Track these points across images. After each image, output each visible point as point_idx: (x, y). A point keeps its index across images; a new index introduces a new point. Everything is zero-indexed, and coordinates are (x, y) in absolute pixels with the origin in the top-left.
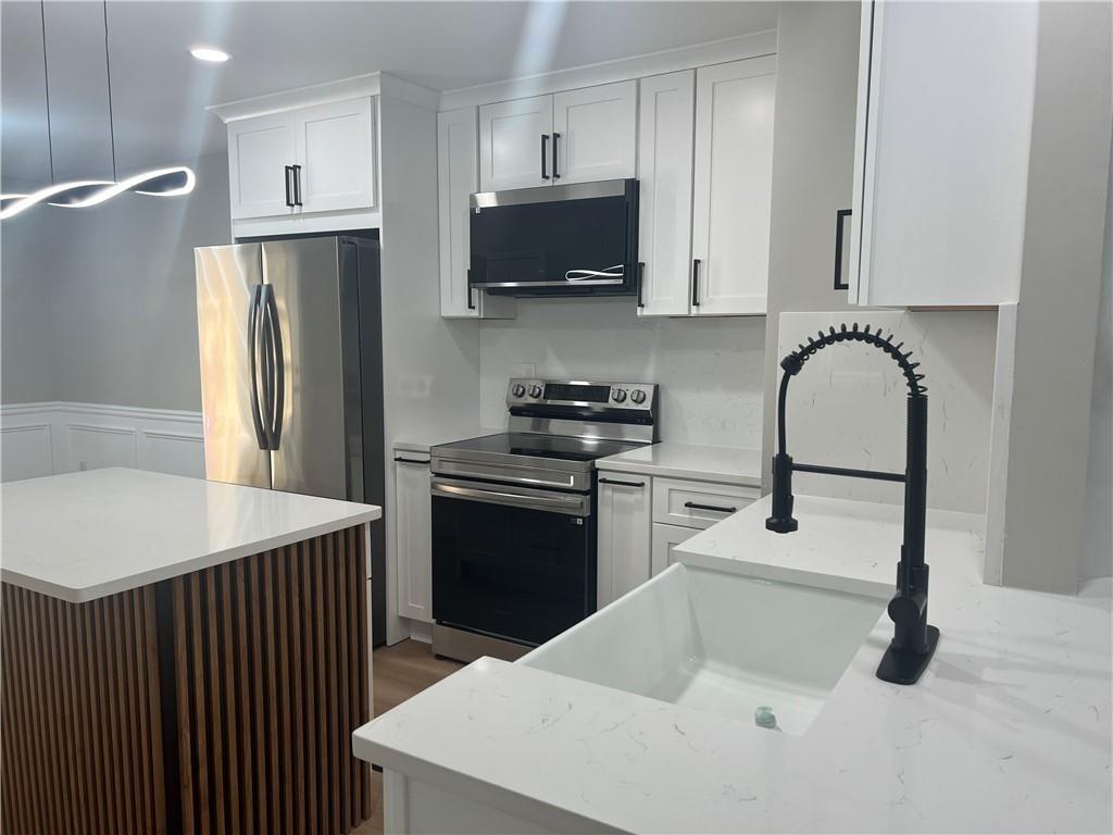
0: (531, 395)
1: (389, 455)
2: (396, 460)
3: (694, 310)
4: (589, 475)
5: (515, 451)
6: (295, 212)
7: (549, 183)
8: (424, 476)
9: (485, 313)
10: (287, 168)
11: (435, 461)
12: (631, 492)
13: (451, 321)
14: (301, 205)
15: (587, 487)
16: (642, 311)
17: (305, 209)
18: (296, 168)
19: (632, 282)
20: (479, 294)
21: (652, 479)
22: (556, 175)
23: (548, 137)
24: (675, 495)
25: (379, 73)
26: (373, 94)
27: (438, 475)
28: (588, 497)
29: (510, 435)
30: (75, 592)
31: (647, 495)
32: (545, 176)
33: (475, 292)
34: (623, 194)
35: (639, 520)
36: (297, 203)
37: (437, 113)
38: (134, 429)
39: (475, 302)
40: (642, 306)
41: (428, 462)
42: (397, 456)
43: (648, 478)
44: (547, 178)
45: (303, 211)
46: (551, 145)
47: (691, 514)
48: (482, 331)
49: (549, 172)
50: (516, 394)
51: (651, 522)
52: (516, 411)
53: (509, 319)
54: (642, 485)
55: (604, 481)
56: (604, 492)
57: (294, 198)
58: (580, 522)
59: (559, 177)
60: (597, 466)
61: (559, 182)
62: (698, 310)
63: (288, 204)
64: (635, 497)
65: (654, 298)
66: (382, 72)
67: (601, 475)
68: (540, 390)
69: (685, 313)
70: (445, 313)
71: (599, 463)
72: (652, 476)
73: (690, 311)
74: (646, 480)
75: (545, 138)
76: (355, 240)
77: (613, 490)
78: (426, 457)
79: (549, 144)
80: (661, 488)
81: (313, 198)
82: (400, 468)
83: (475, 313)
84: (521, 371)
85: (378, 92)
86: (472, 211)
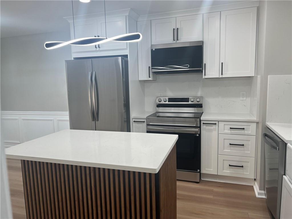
0: (164, 101)
1: (131, 120)
2: (133, 121)
6: (97, 50)
7: (175, 42)
11: (149, 121)
12: (212, 126)
13: (140, 81)
14: (100, 47)
16: (205, 77)
20: (152, 73)
21: (218, 122)
24: (226, 126)
25: (130, 9)
26: (126, 15)
28: (198, 128)
31: (217, 127)
32: (174, 40)
34: (202, 45)
35: (214, 134)
37: (137, 22)
38: (52, 119)
39: (151, 76)
40: (205, 75)
41: (144, 122)
45: (100, 50)
47: (231, 131)
48: (145, 84)
49: (176, 39)
50: (159, 101)
51: (218, 134)
54: (216, 124)
55: (203, 123)
56: (203, 127)
58: (198, 135)
59: (179, 40)
60: (201, 120)
61: (179, 42)
63: (96, 47)
64: (214, 127)
65: (208, 73)
68: (167, 100)
72: (218, 121)
73: (219, 76)
74: (217, 122)
75: (174, 29)
76: (124, 58)
78: (144, 120)
79: (176, 31)
80: (221, 124)
81: (104, 46)
83: (150, 79)
85: (128, 14)
86: (152, 50)
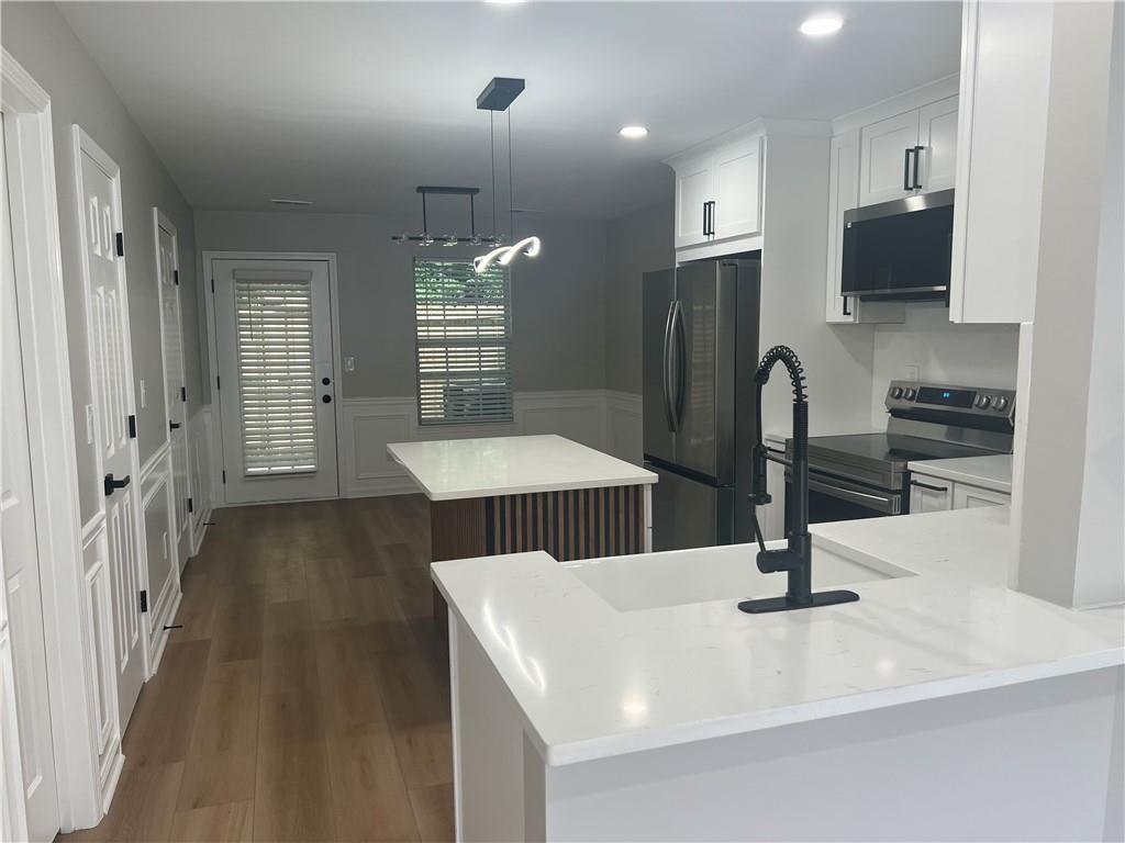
0: (905, 398)
4: (901, 477)
6: (711, 239)
7: (912, 193)
9: (862, 317)
10: (705, 204)
12: (936, 496)
14: (713, 234)
15: (899, 486)
17: (715, 237)
18: (710, 203)
20: (855, 301)
21: (953, 484)
22: (917, 185)
23: (911, 151)
24: (972, 501)
25: (762, 118)
26: (762, 134)
28: (899, 496)
29: (888, 435)
31: (949, 499)
32: (907, 187)
33: (850, 300)
37: (830, 138)
39: (850, 309)
43: (951, 483)
44: (910, 188)
45: (714, 239)
46: (914, 156)
48: (876, 333)
49: (911, 183)
52: (898, 413)
53: (900, 323)
54: (946, 489)
55: (915, 483)
56: (916, 494)
57: (708, 232)
59: (920, 187)
60: (909, 468)
61: (920, 191)
63: (705, 234)
64: (939, 500)
66: (765, 117)
67: (913, 477)
68: (915, 393)
70: (829, 320)
71: (912, 465)
72: (954, 481)
74: (949, 485)
75: (908, 151)
76: (737, 261)
77: (923, 492)
80: (961, 494)
81: (722, 228)
83: (850, 319)
85: (764, 133)
86: (845, 226)
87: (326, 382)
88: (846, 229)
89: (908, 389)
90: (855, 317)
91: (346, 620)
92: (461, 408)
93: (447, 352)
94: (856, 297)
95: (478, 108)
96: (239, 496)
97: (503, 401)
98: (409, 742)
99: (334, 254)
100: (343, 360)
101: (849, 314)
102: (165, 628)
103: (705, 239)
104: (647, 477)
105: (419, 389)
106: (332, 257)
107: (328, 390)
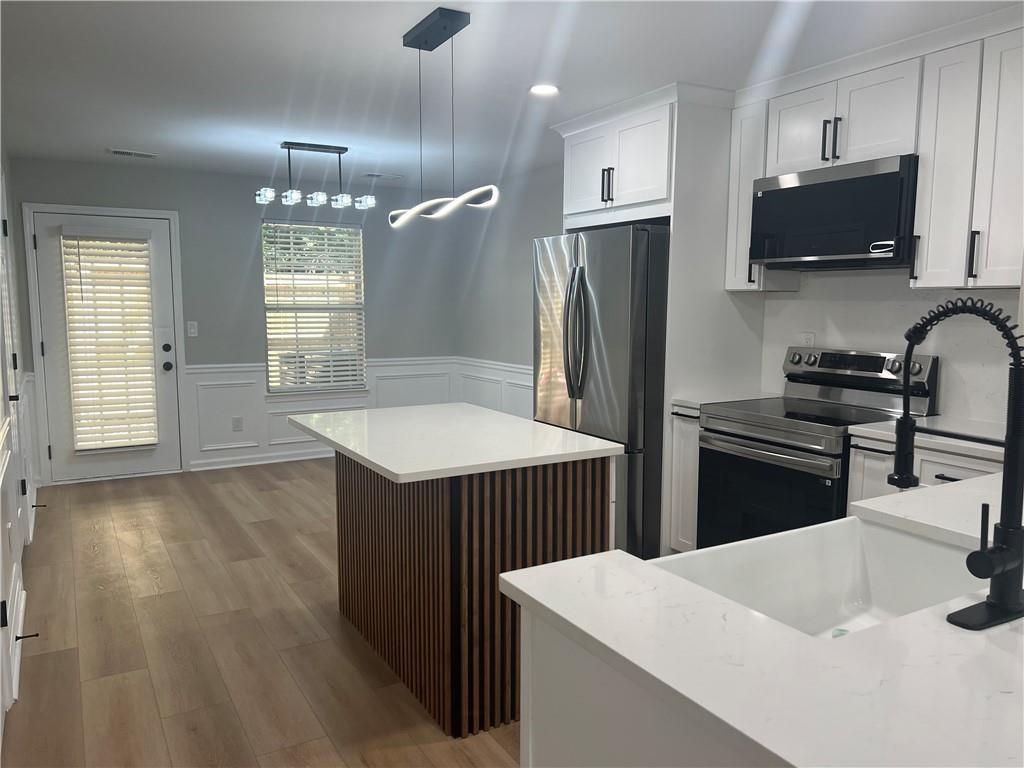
0: (806, 363)
1: (668, 409)
2: (673, 414)
3: (971, 282)
4: (841, 441)
5: (789, 415)
6: (608, 206)
7: (829, 164)
8: (695, 429)
9: (765, 286)
10: (604, 170)
11: (704, 417)
12: (883, 460)
13: (735, 294)
14: (612, 200)
15: (839, 451)
16: (915, 283)
17: (615, 203)
18: (610, 170)
19: (906, 254)
20: (760, 268)
22: (835, 157)
23: (829, 122)
24: (926, 466)
25: (675, 84)
26: (673, 101)
27: (707, 429)
28: (840, 460)
29: (785, 399)
30: (397, 475)
32: (824, 158)
33: (755, 268)
34: (898, 170)
36: (609, 199)
37: (732, 110)
38: (498, 379)
39: (755, 277)
40: (916, 278)
41: (698, 418)
42: (675, 411)
44: (827, 159)
45: (614, 205)
46: (832, 128)
48: (767, 302)
49: (829, 154)
50: (792, 362)
52: (792, 378)
53: (793, 292)
55: (856, 447)
56: (856, 457)
57: (607, 196)
58: (829, 483)
59: (838, 157)
60: (849, 432)
61: (839, 163)
62: (975, 282)
63: (603, 200)
64: (887, 465)
65: (929, 270)
66: (678, 83)
67: (854, 441)
68: (816, 358)
69: (961, 284)
70: (730, 286)
71: (852, 429)
73: (966, 282)
75: (826, 122)
76: (648, 227)
77: (865, 456)
78: (696, 413)
79: (830, 128)
81: (622, 192)
82: (677, 421)
83: (754, 287)
84: (801, 340)
85: (676, 99)
86: (755, 195)
87: (167, 348)
88: (755, 197)
89: (810, 355)
90: (759, 285)
91: (237, 612)
92: (303, 375)
93: (296, 317)
94: (760, 265)
95: (404, 45)
96: (65, 473)
97: (354, 368)
98: (364, 761)
99: (176, 213)
100: (185, 324)
101: (753, 282)
102: (18, 638)
103: (603, 205)
104: (612, 448)
105: (267, 355)
106: (174, 216)
107: (169, 357)
